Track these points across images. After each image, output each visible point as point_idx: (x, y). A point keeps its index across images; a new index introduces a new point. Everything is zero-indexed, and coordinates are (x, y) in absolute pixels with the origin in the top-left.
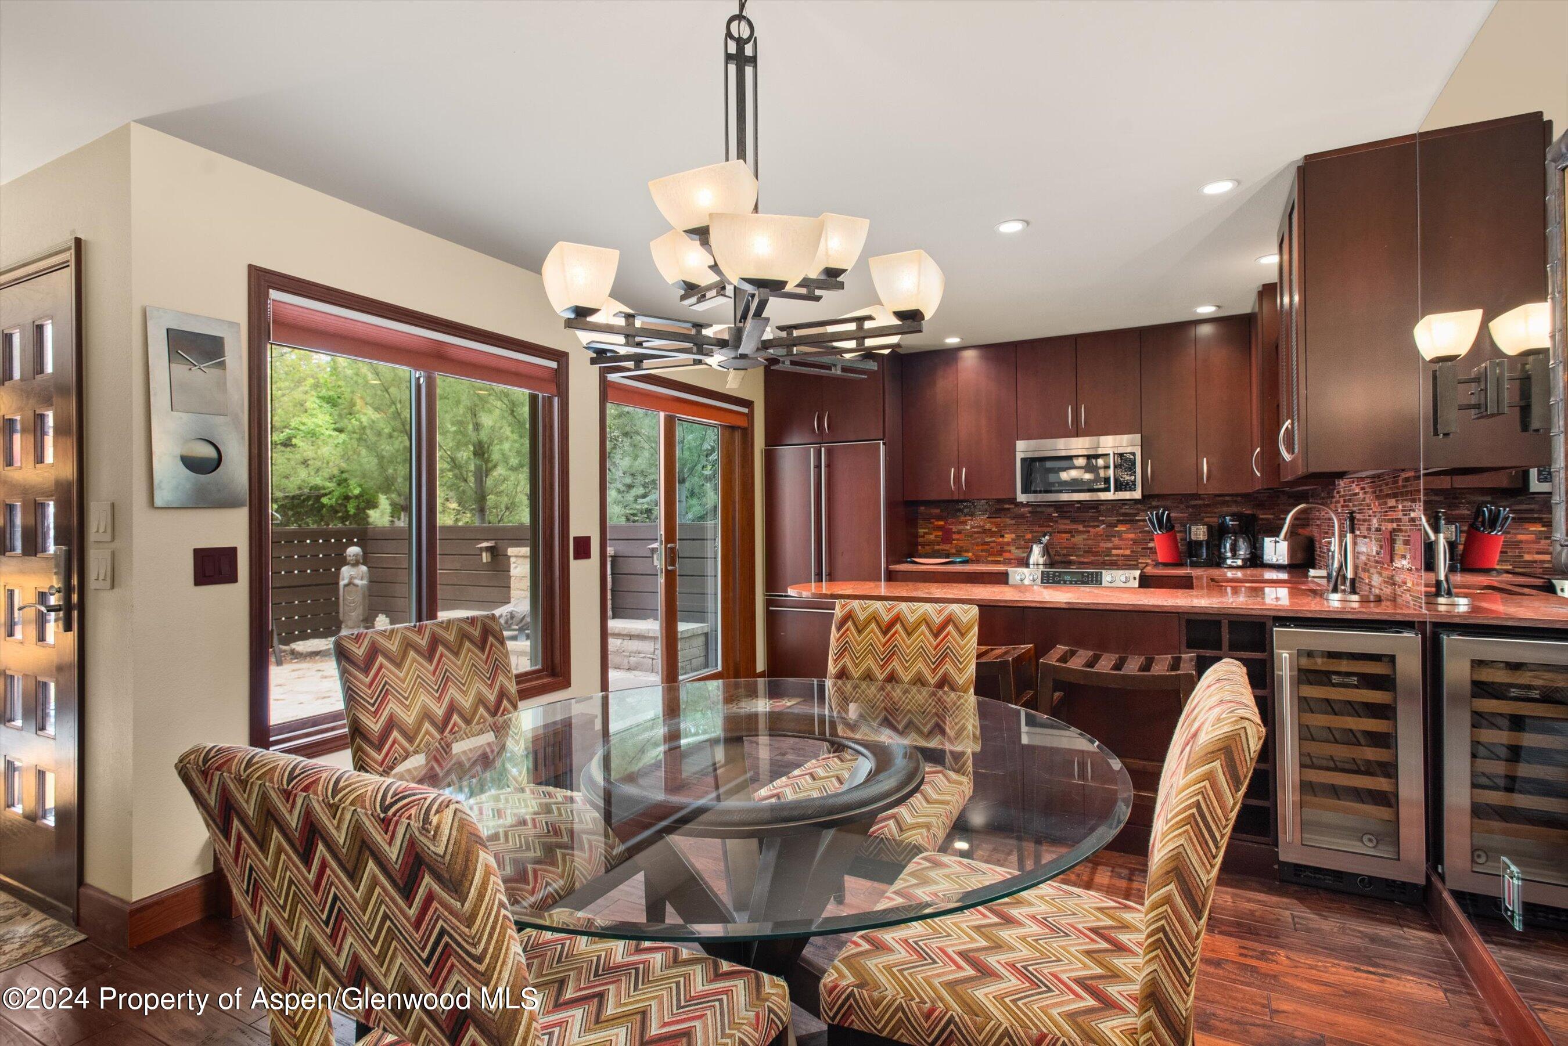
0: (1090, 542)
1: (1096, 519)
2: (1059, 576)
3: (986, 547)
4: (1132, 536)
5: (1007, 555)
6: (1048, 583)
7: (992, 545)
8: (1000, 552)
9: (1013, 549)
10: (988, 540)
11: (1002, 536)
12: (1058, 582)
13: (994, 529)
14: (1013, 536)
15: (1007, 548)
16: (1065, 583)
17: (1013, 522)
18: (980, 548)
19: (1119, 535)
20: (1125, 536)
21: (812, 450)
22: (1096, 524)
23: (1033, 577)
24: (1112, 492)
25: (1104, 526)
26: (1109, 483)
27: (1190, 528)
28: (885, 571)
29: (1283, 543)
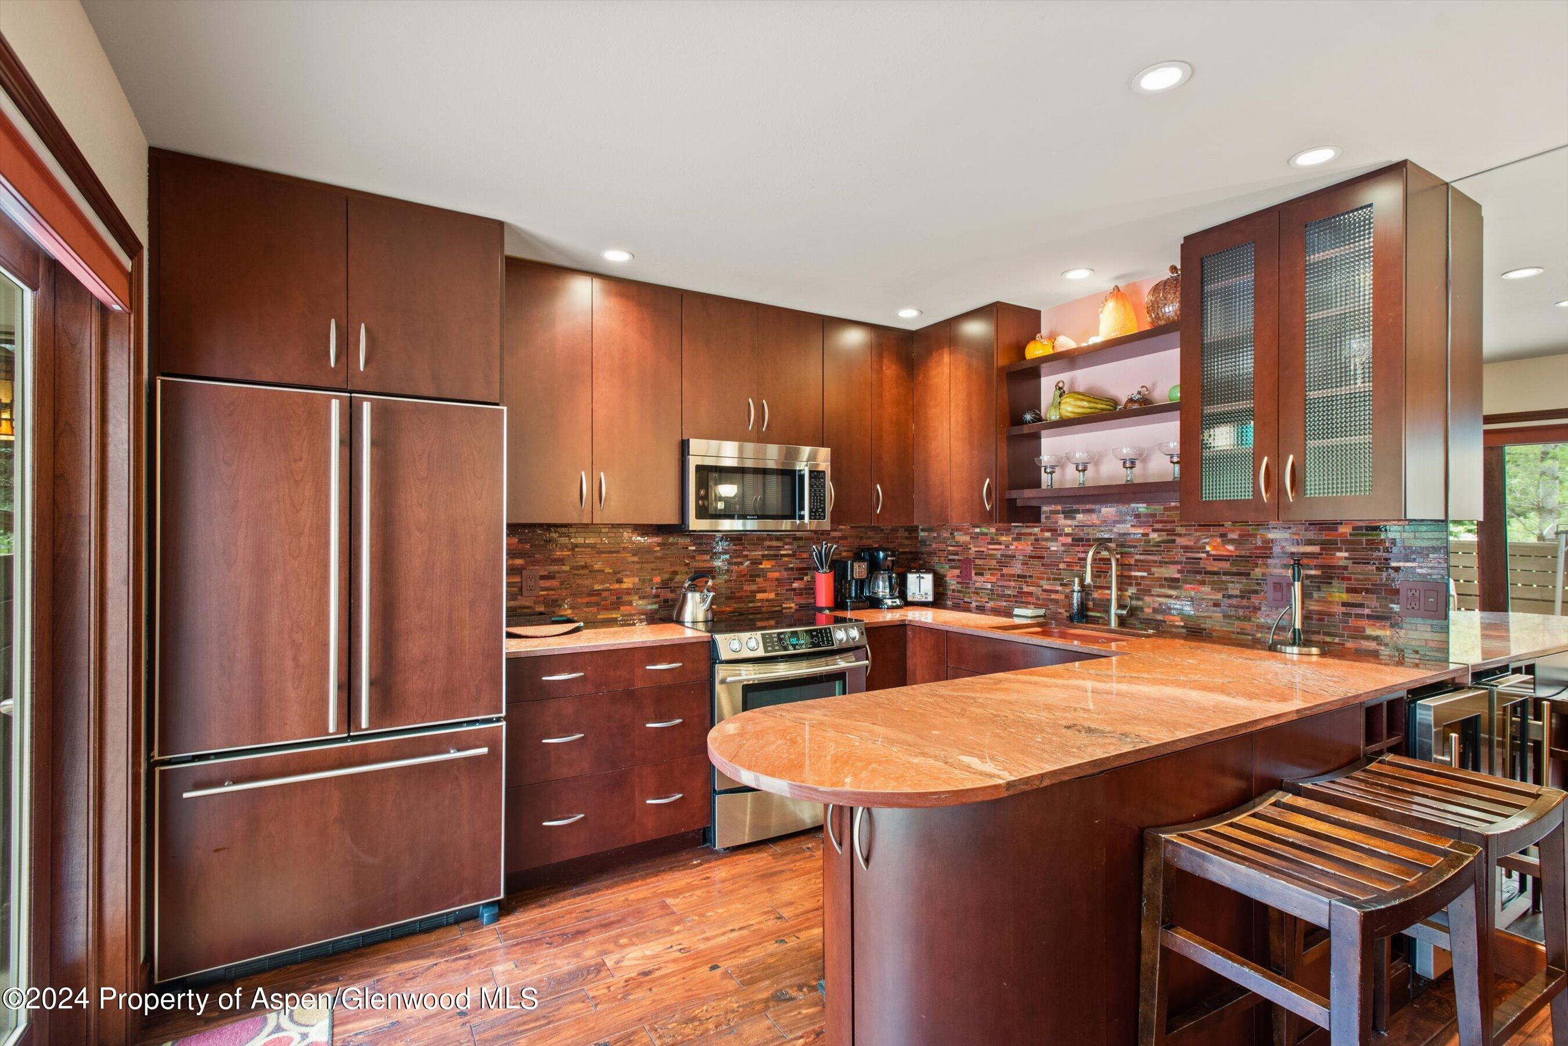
3: (594, 599)
4: (776, 575)
5: (626, 609)
7: (605, 594)
8: (617, 605)
11: (620, 581)
15: (626, 598)
17: (636, 559)
21: (335, 404)
22: (739, 560)
23: (752, 644)
24: (807, 520)
25: (748, 562)
26: (802, 508)
27: (852, 565)
28: (507, 659)
29: (928, 579)
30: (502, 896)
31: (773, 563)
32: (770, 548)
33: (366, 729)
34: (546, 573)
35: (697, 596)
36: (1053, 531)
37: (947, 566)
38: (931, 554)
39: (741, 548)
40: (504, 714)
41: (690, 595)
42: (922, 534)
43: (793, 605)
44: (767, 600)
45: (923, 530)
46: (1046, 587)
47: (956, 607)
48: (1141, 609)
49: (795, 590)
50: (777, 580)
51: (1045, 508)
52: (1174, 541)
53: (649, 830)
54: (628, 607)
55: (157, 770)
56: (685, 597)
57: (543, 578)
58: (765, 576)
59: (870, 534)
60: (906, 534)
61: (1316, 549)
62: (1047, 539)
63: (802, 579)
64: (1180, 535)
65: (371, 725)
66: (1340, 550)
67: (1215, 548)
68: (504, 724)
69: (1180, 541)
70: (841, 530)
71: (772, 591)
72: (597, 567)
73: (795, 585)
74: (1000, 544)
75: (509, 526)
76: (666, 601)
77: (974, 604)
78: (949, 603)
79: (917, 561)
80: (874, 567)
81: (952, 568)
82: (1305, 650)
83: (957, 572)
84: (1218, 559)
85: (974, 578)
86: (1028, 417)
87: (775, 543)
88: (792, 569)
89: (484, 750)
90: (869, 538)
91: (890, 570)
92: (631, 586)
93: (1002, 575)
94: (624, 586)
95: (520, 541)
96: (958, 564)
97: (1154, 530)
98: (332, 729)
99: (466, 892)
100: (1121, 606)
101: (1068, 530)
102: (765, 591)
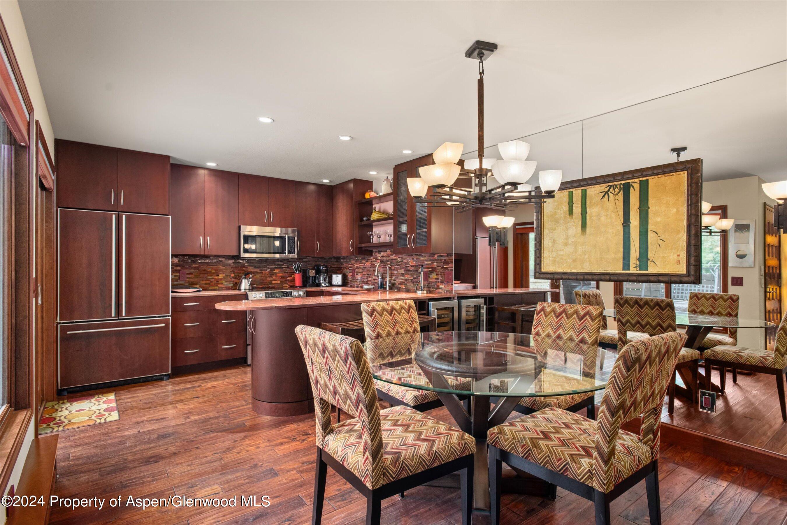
0: (263, 278)
1: (265, 267)
2: (274, 294)
4: (281, 274)
5: (220, 286)
6: (269, 298)
7: (212, 280)
9: (224, 282)
10: (209, 277)
11: (218, 275)
12: (274, 297)
13: (213, 272)
14: (224, 275)
15: (220, 282)
16: (277, 297)
17: (224, 268)
18: (205, 282)
19: (275, 274)
20: (278, 274)
21: (114, 216)
22: (265, 269)
23: (261, 295)
24: (287, 254)
25: (269, 270)
26: (285, 250)
27: (309, 271)
28: (171, 298)
29: (340, 276)
30: (170, 372)
31: (279, 270)
32: (278, 265)
33: (124, 317)
34: (189, 272)
35: (246, 280)
36: (375, 258)
37: (348, 272)
38: (344, 267)
39: (266, 264)
40: (170, 314)
41: (243, 280)
42: (342, 260)
43: (287, 286)
44: (277, 284)
45: (342, 259)
46: (374, 278)
47: (351, 287)
48: (395, 284)
49: (288, 280)
50: (281, 276)
51: (374, 251)
52: (403, 261)
53: (223, 356)
54: (221, 285)
55: (59, 325)
56: (241, 281)
57: (188, 274)
58: (276, 275)
59: (320, 260)
60: (335, 260)
61: (430, 262)
62: (374, 261)
63: (291, 276)
64: (404, 259)
65: (126, 316)
66: (435, 263)
67: (411, 263)
68: (170, 318)
69: (404, 261)
70: (308, 259)
71: (279, 280)
72: (209, 270)
73: (288, 278)
74: (362, 263)
75: (172, 255)
76: (236, 283)
77: (356, 285)
78: (349, 285)
79: (338, 271)
80: (318, 272)
81: (350, 272)
82: (423, 292)
83: (351, 274)
84: (412, 266)
85: (356, 276)
86: (365, 219)
87: (280, 263)
88: (287, 272)
89: (164, 325)
90: (319, 261)
91: (324, 273)
92: (222, 277)
93: (363, 274)
94: (220, 277)
95: (179, 261)
96: (352, 271)
97: (399, 258)
98: (113, 315)
99: (158, 370)
100: (389, 283)
101: (379, 258)
102: (276, 280)
